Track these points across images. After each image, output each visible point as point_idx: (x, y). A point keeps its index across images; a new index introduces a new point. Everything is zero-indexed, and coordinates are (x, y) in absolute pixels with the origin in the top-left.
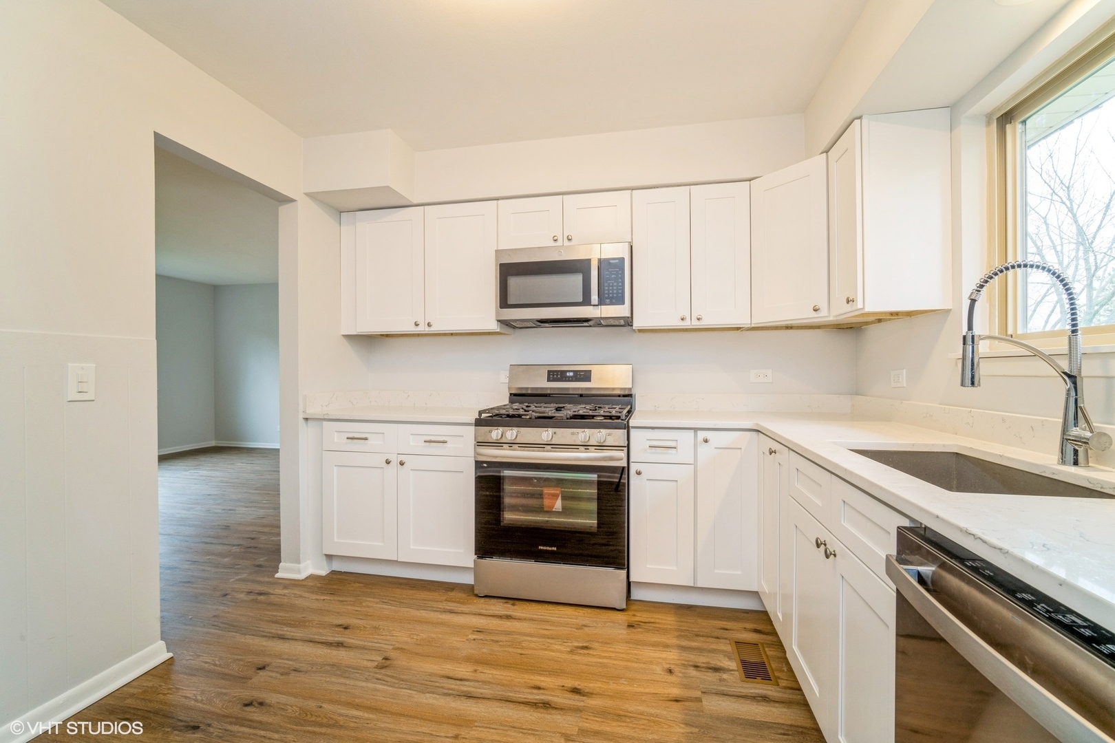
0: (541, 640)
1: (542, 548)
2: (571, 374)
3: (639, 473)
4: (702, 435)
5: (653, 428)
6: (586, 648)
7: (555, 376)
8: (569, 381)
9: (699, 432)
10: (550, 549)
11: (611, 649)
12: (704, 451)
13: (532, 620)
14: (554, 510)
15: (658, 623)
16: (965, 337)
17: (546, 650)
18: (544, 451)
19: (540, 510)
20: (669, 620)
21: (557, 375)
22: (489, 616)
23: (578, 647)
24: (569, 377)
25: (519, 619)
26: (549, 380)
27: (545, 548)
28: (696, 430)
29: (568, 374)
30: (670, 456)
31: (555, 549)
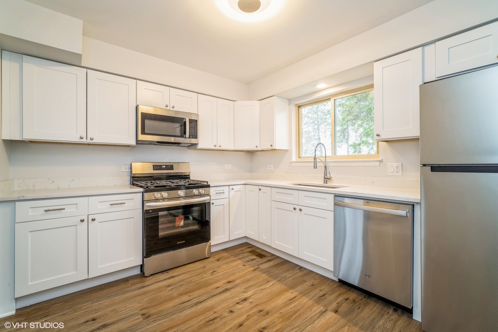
0: (197, 277)
1: (178, 243)
2: (164, 167)
3: (213, 204)
4: (231, 187)
5: (216, 186)
6: (214, 272)
7: (157, 168)
8: (164, 170)
9: (230, 186)
10: (182, 242)
11: (222, 268)
12: (232, 193)
13: (183, 274)
14: (180, 226)
15: (224, 256)
16: (314, 158)
17: (203, 278)
18: (179, 200)
19: (174, 227)
20: (225, 254)
21: (158, 167)
22: (164, 280)
23: (212, 273)
24: (164, 168)
25: (178, 276)
26: (154, 169)
27: (180, 243)
28: (229, 186)
29: (163, 167)
30: (222, 196)
31: (184, 242)
